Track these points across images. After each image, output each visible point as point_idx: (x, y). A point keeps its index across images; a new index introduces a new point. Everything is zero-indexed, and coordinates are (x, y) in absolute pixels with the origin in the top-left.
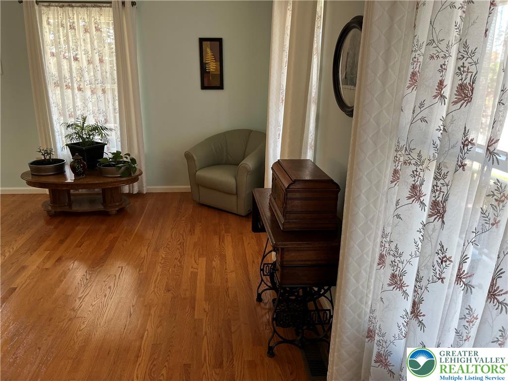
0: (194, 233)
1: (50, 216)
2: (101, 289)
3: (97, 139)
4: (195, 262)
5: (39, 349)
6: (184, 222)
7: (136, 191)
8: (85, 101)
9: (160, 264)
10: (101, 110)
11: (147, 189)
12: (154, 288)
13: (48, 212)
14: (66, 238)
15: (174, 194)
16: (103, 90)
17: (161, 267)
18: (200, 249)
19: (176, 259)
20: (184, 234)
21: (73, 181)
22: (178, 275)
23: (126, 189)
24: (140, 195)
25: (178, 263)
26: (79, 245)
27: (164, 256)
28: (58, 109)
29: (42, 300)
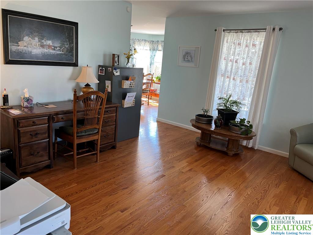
0: (278, 187)
1: (198, 145)
2: (203, 195)
3: (234, 108)
4: (270, 207)
5: (159, 211)
6: (275, 177)
7: (250, 146)
8: (235, 86)
9: (244, 197)
10: (242, 93)
11: (258, 147)
12: (232, 211)
13: (197, 143)
14: (199, 160)
15: (276, 156)
16: (246, 81)
17: (243, 199)
18: (277, 200)
19: (257, 199)
20: (271, 185)
21: (213, 130)
22: (253, 210)
23: (244, 143)
24: (252, 149)
25: (257, 202)
26: (203, 166)
27: (249, 193)
28: (220, 89)
29: (173, 187)
